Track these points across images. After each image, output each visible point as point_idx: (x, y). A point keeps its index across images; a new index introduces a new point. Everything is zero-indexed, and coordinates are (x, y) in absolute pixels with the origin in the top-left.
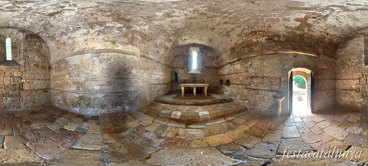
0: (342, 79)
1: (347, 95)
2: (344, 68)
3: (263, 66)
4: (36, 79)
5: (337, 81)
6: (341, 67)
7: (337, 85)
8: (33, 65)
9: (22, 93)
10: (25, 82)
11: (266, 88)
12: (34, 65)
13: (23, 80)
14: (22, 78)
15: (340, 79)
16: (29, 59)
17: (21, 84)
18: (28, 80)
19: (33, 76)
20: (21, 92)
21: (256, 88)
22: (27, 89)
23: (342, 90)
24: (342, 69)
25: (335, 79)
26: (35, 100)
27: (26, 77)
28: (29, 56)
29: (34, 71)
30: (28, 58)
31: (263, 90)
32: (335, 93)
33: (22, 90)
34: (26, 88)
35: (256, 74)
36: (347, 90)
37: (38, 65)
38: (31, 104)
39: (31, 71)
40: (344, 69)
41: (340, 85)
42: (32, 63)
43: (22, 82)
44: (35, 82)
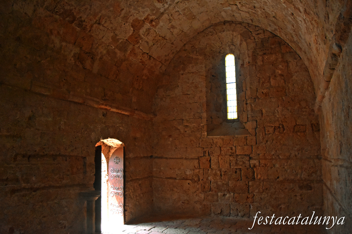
0: (166, 158)
1: (175, 189)
2: (170, 136)
3: (59, 128)
4: (281, 157)
5: (157, 160)
6: (164, 133)
7: (155, 169)
8: (271, 130)
9: (253, 186)
10: (257, 164)
11: (64, 182)
12: (275, 129)
13: (252, 162)
14: (250, 158)
15: (161, 158)
16: (263, 119)
17: (250, 170)
18: (263, 162)
19: (273, 153)
20: (250, 183)
21: (43, 185)
22: (262, 178)
23: (166, 178)
24: (167, 137)
25: (151, 157)
26: (280, 202)
27: (259, 154)
28: (264, 111)
29: (274, 142)
30: (262, 114)
31: (60, 187)
32: (151, 187)
33: (251, 180)
34: (259, 176)
35: (44, 149)
36: (175, 179)
37: (283, 127)
38: (271, 210)
39: (269, 142)
40: (171, 139)
41: (162, 168)
42: (269, 125)
43: (252, 166)
44: (277, 166)
